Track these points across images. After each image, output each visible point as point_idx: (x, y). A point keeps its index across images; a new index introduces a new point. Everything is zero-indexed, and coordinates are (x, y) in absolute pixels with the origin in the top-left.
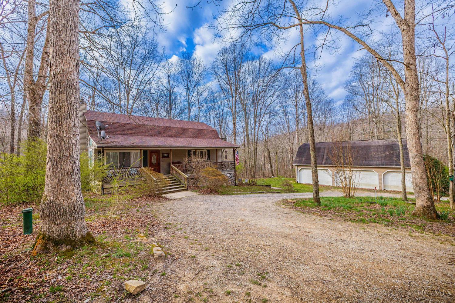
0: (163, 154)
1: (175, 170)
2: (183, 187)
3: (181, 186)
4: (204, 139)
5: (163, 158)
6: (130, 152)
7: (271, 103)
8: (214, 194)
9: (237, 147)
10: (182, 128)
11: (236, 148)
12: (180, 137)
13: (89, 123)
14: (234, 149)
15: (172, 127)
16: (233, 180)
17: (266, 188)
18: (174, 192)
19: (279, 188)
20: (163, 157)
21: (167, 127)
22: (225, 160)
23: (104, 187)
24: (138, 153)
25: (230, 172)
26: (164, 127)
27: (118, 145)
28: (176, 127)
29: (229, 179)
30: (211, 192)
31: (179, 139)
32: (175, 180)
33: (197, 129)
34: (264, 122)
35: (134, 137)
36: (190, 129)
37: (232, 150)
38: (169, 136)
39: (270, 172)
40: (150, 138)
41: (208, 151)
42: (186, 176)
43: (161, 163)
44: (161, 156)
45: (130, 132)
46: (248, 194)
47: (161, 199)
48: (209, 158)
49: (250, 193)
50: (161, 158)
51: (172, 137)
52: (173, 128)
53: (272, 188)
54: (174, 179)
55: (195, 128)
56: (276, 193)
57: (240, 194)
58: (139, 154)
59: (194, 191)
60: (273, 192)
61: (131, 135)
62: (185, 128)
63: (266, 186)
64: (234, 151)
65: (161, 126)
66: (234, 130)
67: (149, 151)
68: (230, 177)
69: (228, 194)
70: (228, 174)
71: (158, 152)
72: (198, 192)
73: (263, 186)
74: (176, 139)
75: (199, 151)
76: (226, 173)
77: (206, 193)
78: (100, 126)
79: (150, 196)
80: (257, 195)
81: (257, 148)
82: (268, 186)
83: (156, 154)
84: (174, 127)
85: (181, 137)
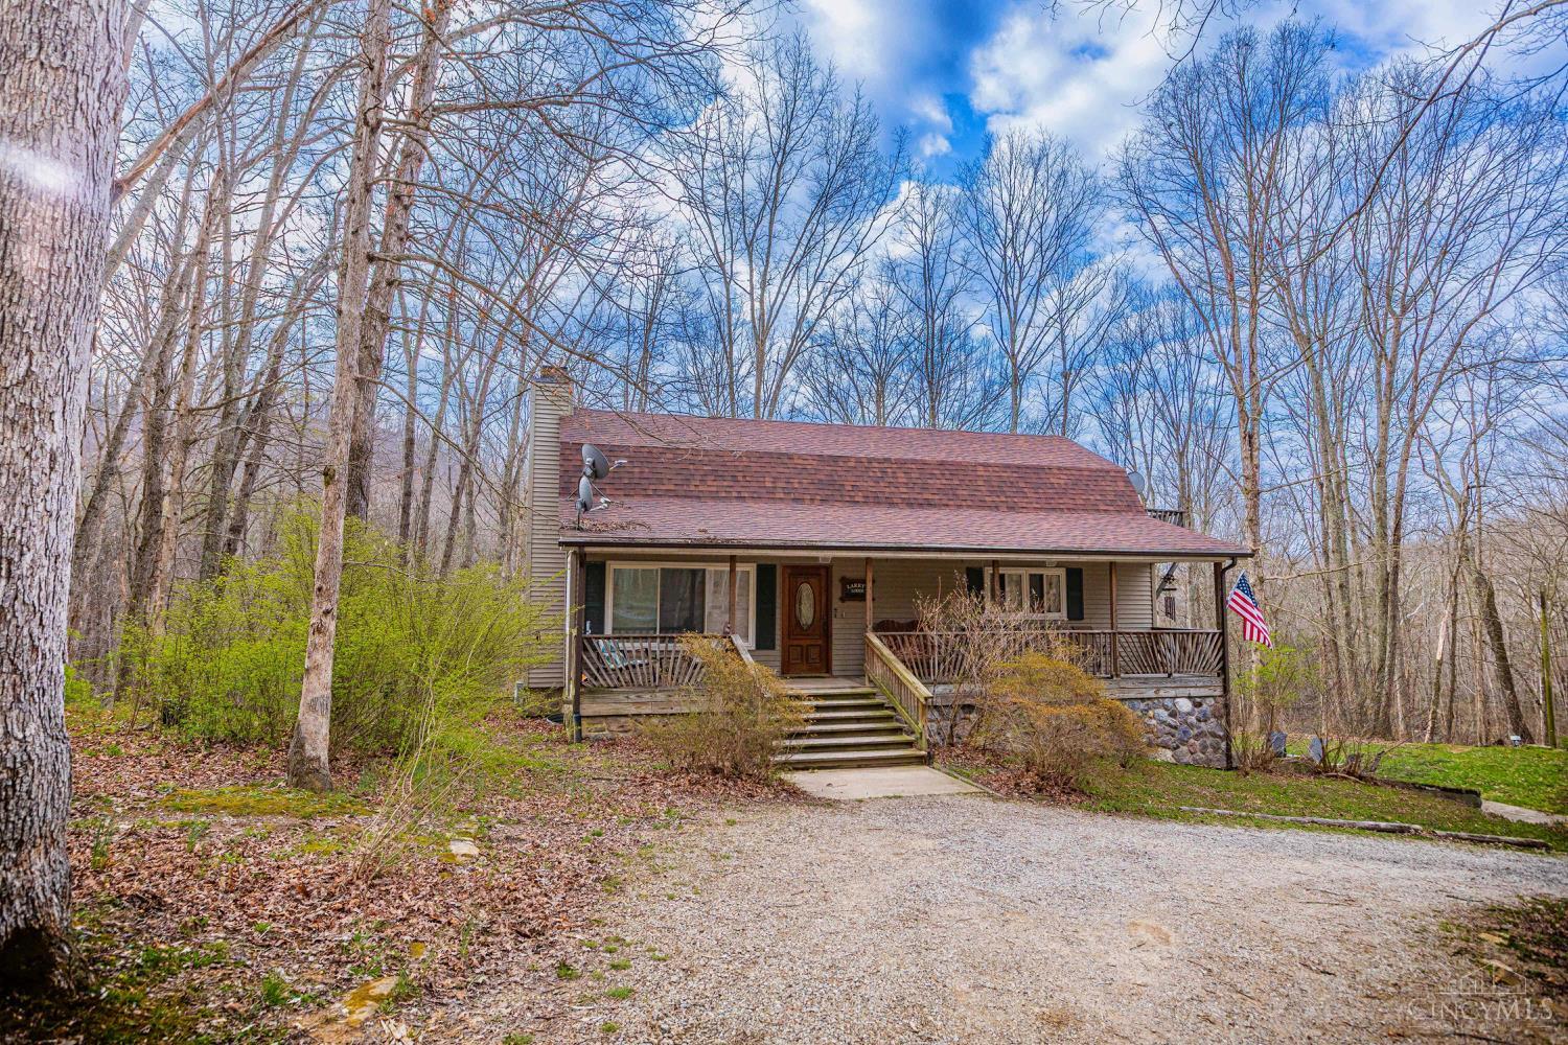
0: (845, 581)
1: (881, 658)
2: (909, 744)
3: (904, 738)
4: (1054, 516)
5: (842, 600)
6: (704, 570)
7: (1484, 312)
8: (1053, 801)
9: (1234, 557)
10: (942, 463)
11: (1228, 562)
12: (929, 504)
13: (568, 452)
14: (1217, 565)
15: (897, 461)
16: (1214, 735)
17: (1439, 807)
18: (859, 767)
19: (1542, 818)
20: (848, 596)
21: (870, 461)
22: (1161, 621)
23: (583, 712)
24: (722, 572)
25: (1194, 692)
26: (859, 460)
27: (641, 535)
28: (914, 462)
29: (1191, 726)
30: (1039, 790)
31: (922, 513)
32: (880, 706)
33: (1018, 467)
34: (1446, 421)
35: (721, 505)
36: (985, 465)
37: (1208, 568)
38: (875, 500)
39: (1497, 708)
40: (785, 510)
41: (1075, 575)
42: (923, 691)
43: (836, 624)
44: (837, 592)
45: (712, 485)
46: (1282, 826)
47: (765, 792)
48: (1076, 611)
49: (1303, 826)
50: (836, 603)
51: (892, 504)
52: (901, 463)
53: (1489, 806)
54: (877, 700)
55: (1009, 461)
56: (1507, 845)
57: (1223, 817)
58: (726, 578)
59: (955, 772)
60: (1488, 834)
61: (715, 497)
62: (959, 464)
63: (1445, 789)
64: (1219, 573)
65: (847, 459)
66: (1249, 473)
67: (785, 567)
68: (1192, 719)
69: (1139, 813)
70: (1181, 698)
71: (823, 572)
72: (976, 781)
73: (1420, 788)
74: (907, 512)
75: (1025, 572)
76: (1172, 693)
77: (1016, 790)
78: (594, 464)
79: (715, 771)
80: (1342, 841)
81: (1396, 568)
82: (1459, 791)
83: (812, 580)
84: (905, 462)
85: (934, 506)
